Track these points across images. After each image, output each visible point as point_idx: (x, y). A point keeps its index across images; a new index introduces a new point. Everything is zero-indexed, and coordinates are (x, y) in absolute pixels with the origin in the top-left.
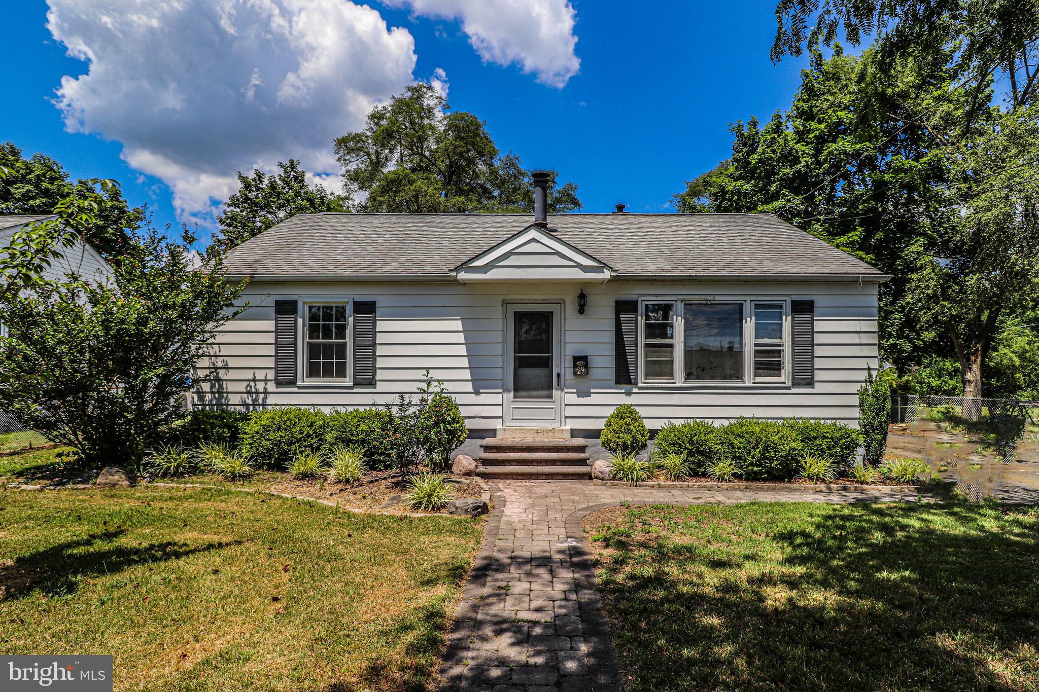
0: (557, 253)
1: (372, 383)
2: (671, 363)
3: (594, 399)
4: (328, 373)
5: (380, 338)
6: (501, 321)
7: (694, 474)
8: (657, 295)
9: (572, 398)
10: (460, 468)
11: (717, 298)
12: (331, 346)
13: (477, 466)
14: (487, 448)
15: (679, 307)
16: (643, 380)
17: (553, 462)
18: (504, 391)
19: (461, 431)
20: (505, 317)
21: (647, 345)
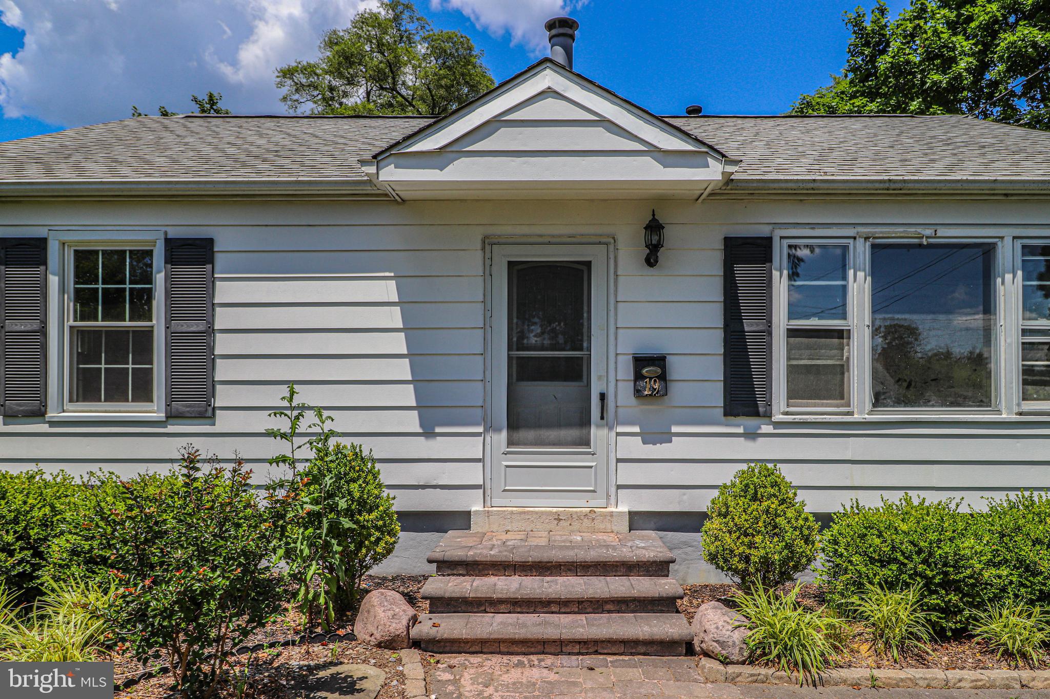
0: (603, 122)
1: (207, 414)
2: (842, 370)
3: (677, 448)
4: (116, 393)
5: (223, 318)
6: (480, 280)
7: (940, 636)
8: (813, 226)
9: (634, 447)
10: (372, 629)
11: (942, 232)
12: (123, 334)
13: (414, 620)
14: (446, 566)
15: (861, 252)
16: (783, 408)
17: (596, 605)
18: (486, 430)
19: (378, 529)
20: (488, 274)
21: (792, 333)
